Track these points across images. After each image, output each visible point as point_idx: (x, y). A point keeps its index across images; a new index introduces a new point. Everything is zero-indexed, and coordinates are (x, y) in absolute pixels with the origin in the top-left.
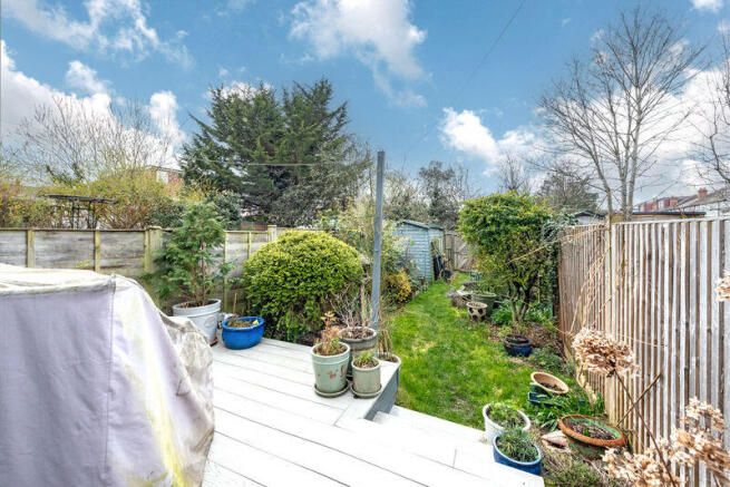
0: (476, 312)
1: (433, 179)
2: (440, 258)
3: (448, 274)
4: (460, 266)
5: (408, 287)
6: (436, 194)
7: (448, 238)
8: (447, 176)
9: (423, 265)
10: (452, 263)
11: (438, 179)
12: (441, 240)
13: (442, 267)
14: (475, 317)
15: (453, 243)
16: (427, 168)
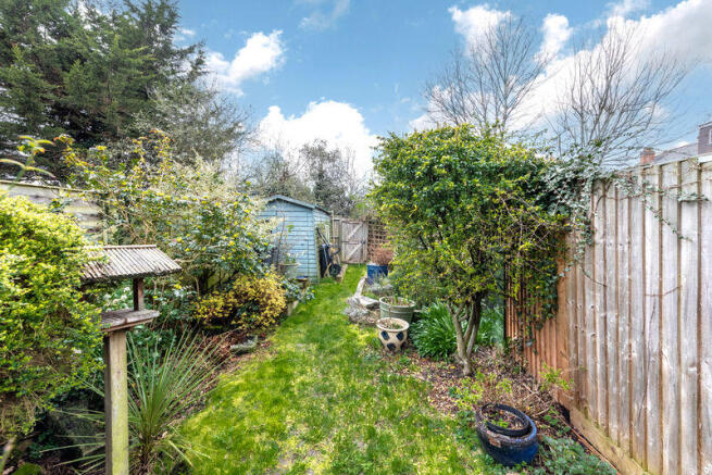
0: (393, 339)
1: (317, 160)
2: (327, 248)
3: (337, 268)
4: (348, 258)
5: (279, 301)
6: (321, 175)
7: (335, 225)
8: (332, 158)
9: (305, 260)
10: (340, 255)
11: (322, 161)
12: (327, 227)
13: (330, 260)
14: (391, 346)
15: (340, 231)
16: (311, 145)
